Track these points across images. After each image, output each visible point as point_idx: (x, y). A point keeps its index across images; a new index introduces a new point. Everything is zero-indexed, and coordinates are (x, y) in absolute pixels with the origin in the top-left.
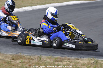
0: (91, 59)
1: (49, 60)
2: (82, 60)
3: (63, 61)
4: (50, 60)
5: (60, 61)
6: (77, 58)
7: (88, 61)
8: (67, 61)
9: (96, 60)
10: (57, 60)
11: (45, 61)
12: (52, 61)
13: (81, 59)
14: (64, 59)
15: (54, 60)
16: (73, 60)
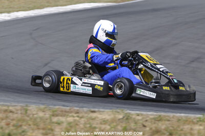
0: (118, 112)
1: (41, 114)
2: (101, 114)
3: (68, 115)
4: (44, 113)
5: (61, 116)
6: (93, 110)
7: (112, 116)
8: (75, 115)
9: (126, 114)
10: (55, 113)
11: (35, 116)
12: (47, 116)
13: (100, 112)
14: (68, 112)
15: (51, 113)
16: (86, 113)
